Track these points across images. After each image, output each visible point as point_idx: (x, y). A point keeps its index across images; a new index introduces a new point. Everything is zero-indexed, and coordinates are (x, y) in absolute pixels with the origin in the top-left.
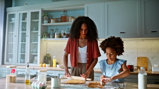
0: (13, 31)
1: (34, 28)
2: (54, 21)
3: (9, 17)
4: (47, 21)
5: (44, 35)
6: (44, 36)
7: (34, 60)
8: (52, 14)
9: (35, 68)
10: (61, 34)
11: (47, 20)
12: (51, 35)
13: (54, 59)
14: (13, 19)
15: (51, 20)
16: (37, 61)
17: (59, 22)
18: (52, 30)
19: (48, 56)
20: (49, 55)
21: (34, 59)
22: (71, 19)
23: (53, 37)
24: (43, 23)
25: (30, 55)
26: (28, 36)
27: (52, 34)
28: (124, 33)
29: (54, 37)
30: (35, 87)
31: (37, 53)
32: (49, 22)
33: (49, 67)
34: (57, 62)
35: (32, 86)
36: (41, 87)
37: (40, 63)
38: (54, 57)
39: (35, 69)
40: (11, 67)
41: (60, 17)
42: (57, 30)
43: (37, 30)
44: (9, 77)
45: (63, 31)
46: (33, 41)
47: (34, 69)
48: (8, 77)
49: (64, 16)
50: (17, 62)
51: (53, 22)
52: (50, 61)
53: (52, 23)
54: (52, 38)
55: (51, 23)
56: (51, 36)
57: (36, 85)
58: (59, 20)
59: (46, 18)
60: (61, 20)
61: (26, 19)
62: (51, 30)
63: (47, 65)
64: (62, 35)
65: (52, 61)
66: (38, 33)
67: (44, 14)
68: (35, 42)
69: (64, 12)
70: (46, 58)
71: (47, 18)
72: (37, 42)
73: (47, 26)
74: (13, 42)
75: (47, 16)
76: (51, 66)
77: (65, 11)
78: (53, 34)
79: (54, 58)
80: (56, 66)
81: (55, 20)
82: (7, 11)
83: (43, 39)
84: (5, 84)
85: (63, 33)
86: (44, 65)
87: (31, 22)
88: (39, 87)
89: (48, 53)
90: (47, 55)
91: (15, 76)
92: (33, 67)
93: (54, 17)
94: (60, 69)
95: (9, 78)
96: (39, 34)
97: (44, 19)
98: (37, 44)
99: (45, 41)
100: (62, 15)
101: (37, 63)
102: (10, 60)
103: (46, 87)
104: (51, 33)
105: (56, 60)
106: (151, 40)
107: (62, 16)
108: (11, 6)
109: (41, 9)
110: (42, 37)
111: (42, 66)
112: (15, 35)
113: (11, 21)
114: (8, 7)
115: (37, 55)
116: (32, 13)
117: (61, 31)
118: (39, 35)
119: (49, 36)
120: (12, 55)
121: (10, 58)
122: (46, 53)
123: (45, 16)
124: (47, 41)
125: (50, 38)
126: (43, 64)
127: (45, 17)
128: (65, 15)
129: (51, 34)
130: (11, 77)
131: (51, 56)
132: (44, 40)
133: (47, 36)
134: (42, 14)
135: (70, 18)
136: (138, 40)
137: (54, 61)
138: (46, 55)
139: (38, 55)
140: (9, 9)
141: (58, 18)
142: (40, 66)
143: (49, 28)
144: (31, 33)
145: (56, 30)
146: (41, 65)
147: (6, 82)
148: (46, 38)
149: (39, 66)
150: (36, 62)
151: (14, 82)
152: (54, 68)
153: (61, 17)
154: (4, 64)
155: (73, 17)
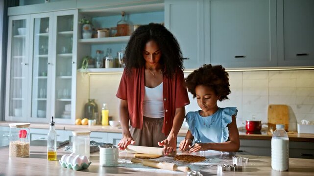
0: (21, 55)
1: (64, 48)
2: (104, 33)
3: (13, 25)
4: (90, 34)
5: (84, 61)
6: (83, 63)
7: (65, 113)
8: (99, 19)
9: (67, 127)
10: (118, 60)
11: (90, 31)
12: (98, 63)
13: (105, 109)
14: (21, 30)
15: (99, 31)
16: (69, 114)
17: (114, 36)
18: (100, 52)
19: (92, 103)
20: (93, 101)
21: (64, 109)
23: (101, 65)
24: (82, 38)
25: (56, 102)
26: (52, 64)
27: (100, 61)
28: (242, 57)
29: (104, 67)
30: (67, 166)
31: (70, 97)
32: (94, 36)
33: (94, 125)
34: (110, 116)
35: (62, 164)
36: (80, 165)
37: (76, 118)
38: (104, 105)
39: (66, 130)
40: (19, 126)
41: (116, 26)
42: (110, 51)
43: (70, 51)
44: (15, 146)
45: (122, 55)
46: (61, 74)
47: (64, 129)
48: (12, 145)
49: (123, 25)
50: (31, 117)
51: (102, 36)
52: (95, 114)
53: (100, 37)
54: (100, 68)
55: (97, 37)
56: (98, 65)
57: (70, 161)
58: (113, 31)
59: (87, 28)
60: (118, 32)
61: (47, 30)
62: (97, 51)
63: (90, 121)
64: (120, 62)
65: (101, 113)
66: (71, 58)
67: (83, 20)
68: (66, 75)
69: (123, 15)
70: (88, 108)
71: (90, 28)
72: (71, 75)
73: (89, 45)
74: (21, 76)
75: (90, 23)
76: (99, 123)
77: (125, 14)
78: (102, 60)
79: (103, 108)
80: (109, 124)
81: (106, 32)
82: (8, 15)
83: (82, 70)
84: (8, 159)
85: (122, 58)
86: (84, 121)
87: (59, 37)
88: (75, 165)
89: (92, 98)
90: (90, 101)
91: (27, 143)
92: (62, 126)
93: (104, 26)
94: (117, 129)
95: (15, 149)
96: (75, 59)
97: (84, 29)
98: (70, 79)
99: (87, 73)
100: (120, 21)
101: (70, 118)
102: (17, 111)
103: (88, 166)
104: (98, 58)
105: (108, 111)
106: (295, 71)
107: (120, 23)
108: (17, 4)
109: (77, 10)
110: (79, 67)
111: (81, 124)
112: (27, 63)
113: (17, 34)
114: (11, 6)
115: (69, 103)
116: (59, 17)
117: (118, 54)
118: (74, 63)
119: (93, 64)
120: (21, 101)
121: (16, 108)
122: (88, 98)
123: (86, 23)
124: (89, 74)
125: (95, 67)
126: (82, 119)
127: (85, 26)
128: (125, 21)
129: (97, 60)
130: (19, 147)
131: (98, 103)
132: (84, 73)
133: (89, 64)
134: (79, 20)
135: (135, 28)
136: (269, 72)
137: (105, 114)
138: (87, 101)
139: (72, 102)
140: (12, 10)
141: (112, 29)
142: (76, 124)
143: (94, 48)
144: (58, 58)
145: (108, 52)
146: (79, 122)
147: (9, 156)
148: (87, 68)
149: (74, 123)
150: (69, 116)
151: (26, 156)
152: (103, 127)
153: (118, 25)
154: (5, 121)
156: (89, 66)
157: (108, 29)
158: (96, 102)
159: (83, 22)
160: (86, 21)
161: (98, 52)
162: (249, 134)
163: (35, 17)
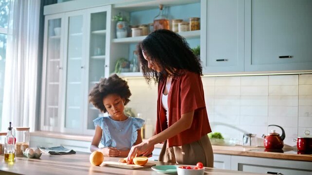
0: (59, 57)
2: (139, 31)
3: (49, 25)
4: (125, 33)
6: (116, 66)
11: (124, 30)
14: (57, 30)
15: (133, 29)
19: (128, 113)
20: (129, 110)
22: (177, 26)
24: (116, 37)
25: (89, 110)
26: (85, 68)
29: (139, 70)
32: (129, 35)
41: (153, 22)
43: (103, 53)
46: (95, 78)
51: (137, 35)
54: (136, 72)
55: (131, 36)
56: (134, 69)
58: (151, 27)
59: (121, 26)
61: (82, 29)
67: (116, 17)
69: (161, 9)
71: (124, 26)
75: (124, 20)
77: (162, 7)
81: (141, 29)
87: (93, 36)
96: (107, 62)
97: (118, 28)
100: (157, 16)
102: (52, 121)
104: (134, 60)
107: (157, 19)
108: (55, 1)
109: (111, 6)
110: (112, 70)
113: (54, 34)
114: (48, 4)
116: (93, 15)
119: (127, 67)
120: (57, 109)
121: (52, 117)
123: (119, 20)
125: (131, 71)
127: (119, 24)
128: (163, 15)
131: (135, 112)
133: (123, 67)
134: (112, 18)
135: (174, 23)
141: (149, 25)
143: (132, 49)
144: (91, 60)
148: (121, 72)
153: (155, 21)
154: (40, 131)
155: (181, 21)
156: (123, 69)
157: (146, 26)
158: (132, 110)
159: (116, 20)
160: (119, 17)
161: (135, 53)
162: (300, 155)
163: (69, 16)
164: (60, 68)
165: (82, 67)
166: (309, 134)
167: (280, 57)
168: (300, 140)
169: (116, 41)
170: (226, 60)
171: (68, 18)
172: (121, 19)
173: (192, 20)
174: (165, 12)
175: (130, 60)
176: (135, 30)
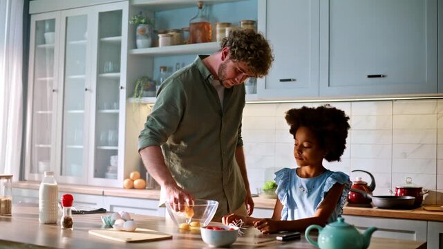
0: (52, 75)
1: (110, 64)
2: (169, 39)
3: (37, 28)
4: (148, 41)
5: (137, 86)
6: (136, 88)
7: (111, 169)
9: (107, 191)
11: (147, 36)
14: (48, 36)
15: (160, 36)
16: (115, 171)
17: (185, 44)
18: (165, 69)
21: (109, 163)
22: (223, 31)
24: (135, 47)
25: (97, 151)
26: (91, 91)
31: (116, 144)
32: (154, 44)
37: (125, 178)
39: (106, 196)
41: (188, 26)
43: (117, 69)
46: (105, 105)
47: (103, 195)
49: (199, 23)
50: (61, 174)
51: (166, 44)
53: (163, 47)
55: (157, 46)
58: (185, 33)
59: (143, 31)
62: (161, 68)
66: (117, 80)
67: (135, 18)
68: (113, 109)
69: (201, 8)
71: (147, 31)
72: (118, 108)
73: (152, 57)
74: (51, 109)
75: (148, 22)
77: (202, 5)
81: (172, 36)
83: (134, 100)
87: (101, 45)
92: (100, 191)
96: (123, 83)
97: (138, 33)
98: (117, 115)
99: (145, 104)
100: (194, 18)
101: (116, 178)
102: (42, 166)
107: (195, 21)
109: (128, 2)
110: (130, 95)
111: (133, 188)
113: (44, 42)
115: (115, 153)
116: (101, 15)
118: (122, 88)
119: (151, 90)
121: (41, 160)
123: (141, 23)
124: (149, 105)
127: (139, 28)
128: (202, 17)
132: (135, 103)
133: (146, 90)
134: (130, 19)
135: (218, 28)
139: (119, 152)
141: (184, 29)
144: (99, 81)
146: (129, 183)
148: (141, 97)
149: (122, 187)
150: (115, 174)
154: (25, 180)
155: (228, 25)
156: (145, 93)
157: (178, 31)
159: (136, 22)
160: (141, 18)
161: (162, 70)
163: (67, 15)
164: (54, 91)
165: (86, 90)
166: (410, 183)
167: (369, 77)
168: (399, 191)
169: (136, 52)
170: (294, 80)
171: (65, 19)
172: (143, 21)
173: (244, 24)
174: (205, 11)
175: (155, 78)
176: (163, 37)
